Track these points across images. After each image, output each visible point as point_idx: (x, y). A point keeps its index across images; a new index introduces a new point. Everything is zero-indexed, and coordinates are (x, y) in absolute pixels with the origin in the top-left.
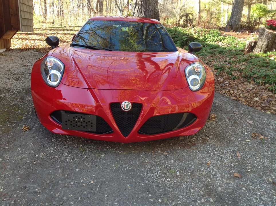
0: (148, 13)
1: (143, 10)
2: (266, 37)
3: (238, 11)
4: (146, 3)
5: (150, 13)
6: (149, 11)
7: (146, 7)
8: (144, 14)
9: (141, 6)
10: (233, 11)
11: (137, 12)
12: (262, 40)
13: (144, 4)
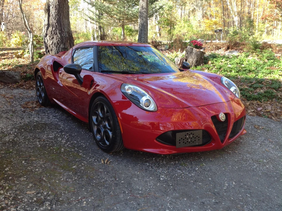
0: (64, 34)
1: (58, 32)
2: (195, 55)
3: (145, 33)
4: (61, 25)
5: (66, 35)
6: (65, 32)
7: (61, 29)
8: (60, 36)
9: (55, 27)
10: (140, 33)
11: (51, 33)
12: (192, 57)
13: (59, 26)
